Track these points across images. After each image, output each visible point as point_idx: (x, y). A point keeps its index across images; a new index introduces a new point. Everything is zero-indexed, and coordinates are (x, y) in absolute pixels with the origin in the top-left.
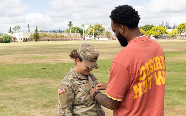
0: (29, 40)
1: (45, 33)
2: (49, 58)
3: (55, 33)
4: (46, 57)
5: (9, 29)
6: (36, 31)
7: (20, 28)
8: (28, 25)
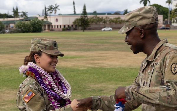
0: (72, 28)
1: (100, 16)
2: (85, 59)
3: (117, 16)
4: (81, 57)
5: (43, 10)
6: (85, 13)
7: (58, 8)
8: (74, 3)
